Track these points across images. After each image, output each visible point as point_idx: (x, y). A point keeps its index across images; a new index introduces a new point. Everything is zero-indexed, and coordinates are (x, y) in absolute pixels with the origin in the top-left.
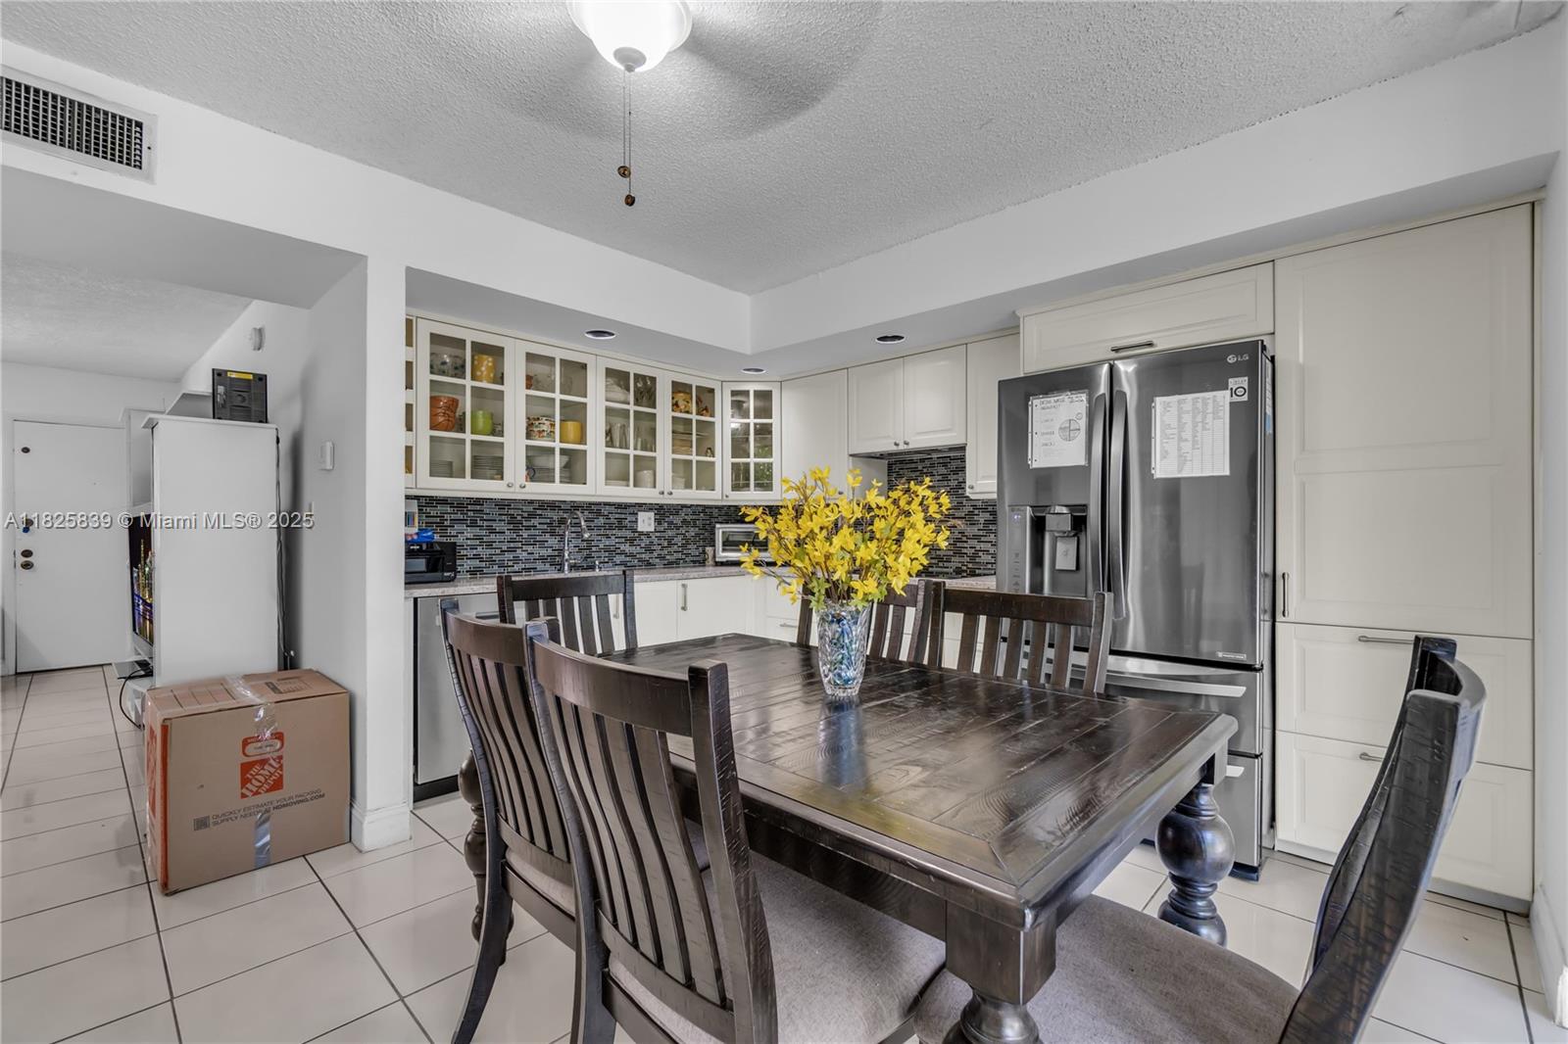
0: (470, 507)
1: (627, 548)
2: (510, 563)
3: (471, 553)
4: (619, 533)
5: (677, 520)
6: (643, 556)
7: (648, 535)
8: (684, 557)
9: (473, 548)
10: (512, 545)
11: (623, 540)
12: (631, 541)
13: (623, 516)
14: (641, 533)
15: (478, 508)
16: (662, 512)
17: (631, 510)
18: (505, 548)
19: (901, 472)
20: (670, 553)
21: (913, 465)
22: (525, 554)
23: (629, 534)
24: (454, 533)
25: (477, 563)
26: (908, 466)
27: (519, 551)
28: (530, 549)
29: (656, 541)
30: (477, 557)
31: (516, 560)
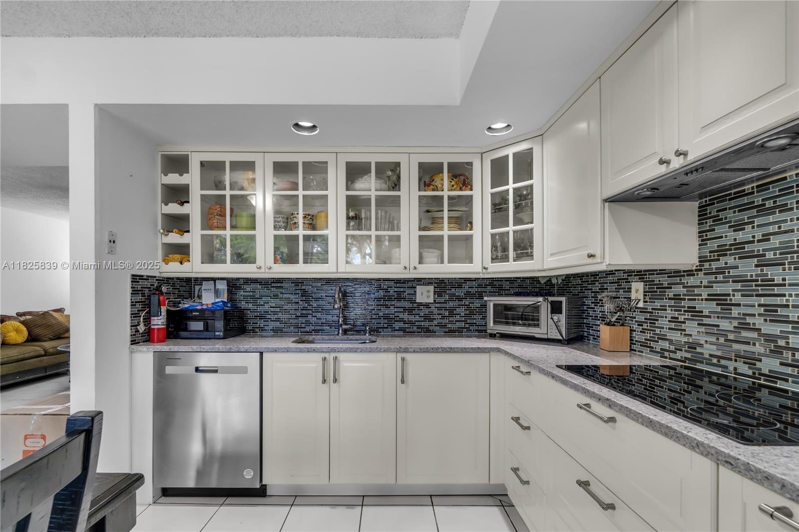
0: (273, 285)
1: (406, 316)
2: (303, 325)
3: (274, 317)
4: (398, 304)
5: (460, 293)
6: (423, 324)
7: (427, 305)
8: (467, 326)
9: (275, 313)
10: (304, 312)
11: (402, 310)
12: (410, 311)
13: (402, 290)
14: (420, 304)
15: (279, 285)
16: (441, 285)
17: (410, 284)
18: (298, 314)
19: (722, 215)
20: (451, 322)
21: (745, 200)
22: (314, 319)
23: (407, 304)
24: (262, 303)
25: (278, 324)
26: (733, 203)
27: (310, 316)
28: (319, 315)
29: (436, 311)
30: (278, 320)
31: (308, 323)
